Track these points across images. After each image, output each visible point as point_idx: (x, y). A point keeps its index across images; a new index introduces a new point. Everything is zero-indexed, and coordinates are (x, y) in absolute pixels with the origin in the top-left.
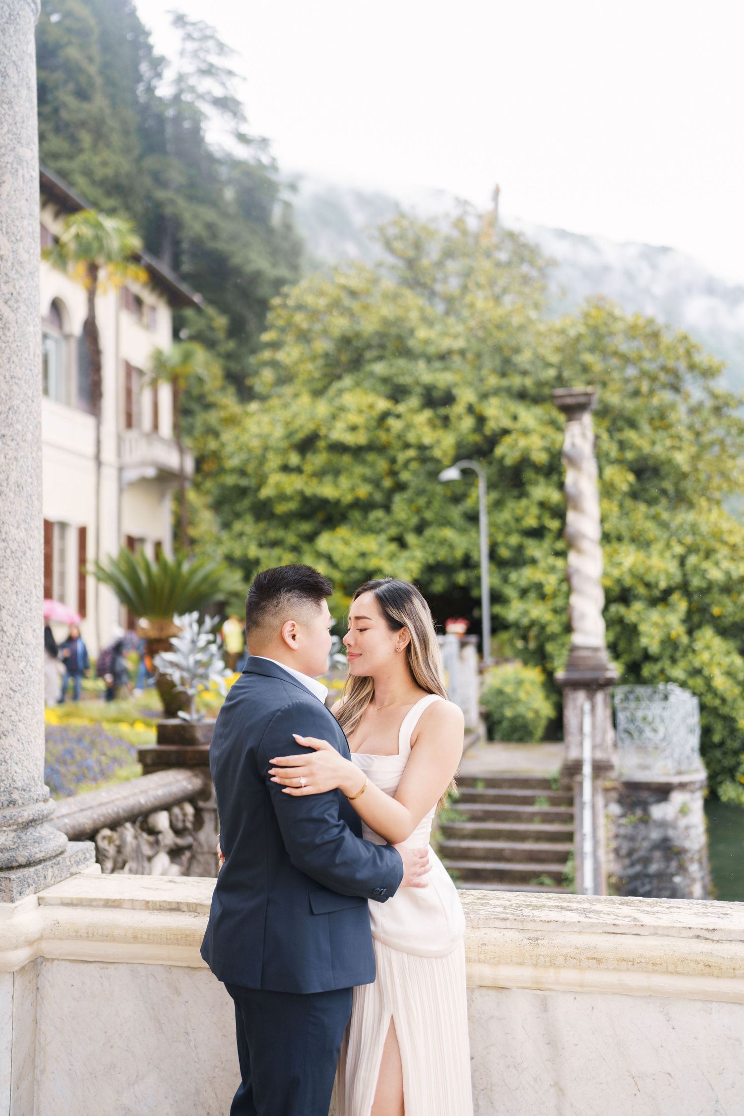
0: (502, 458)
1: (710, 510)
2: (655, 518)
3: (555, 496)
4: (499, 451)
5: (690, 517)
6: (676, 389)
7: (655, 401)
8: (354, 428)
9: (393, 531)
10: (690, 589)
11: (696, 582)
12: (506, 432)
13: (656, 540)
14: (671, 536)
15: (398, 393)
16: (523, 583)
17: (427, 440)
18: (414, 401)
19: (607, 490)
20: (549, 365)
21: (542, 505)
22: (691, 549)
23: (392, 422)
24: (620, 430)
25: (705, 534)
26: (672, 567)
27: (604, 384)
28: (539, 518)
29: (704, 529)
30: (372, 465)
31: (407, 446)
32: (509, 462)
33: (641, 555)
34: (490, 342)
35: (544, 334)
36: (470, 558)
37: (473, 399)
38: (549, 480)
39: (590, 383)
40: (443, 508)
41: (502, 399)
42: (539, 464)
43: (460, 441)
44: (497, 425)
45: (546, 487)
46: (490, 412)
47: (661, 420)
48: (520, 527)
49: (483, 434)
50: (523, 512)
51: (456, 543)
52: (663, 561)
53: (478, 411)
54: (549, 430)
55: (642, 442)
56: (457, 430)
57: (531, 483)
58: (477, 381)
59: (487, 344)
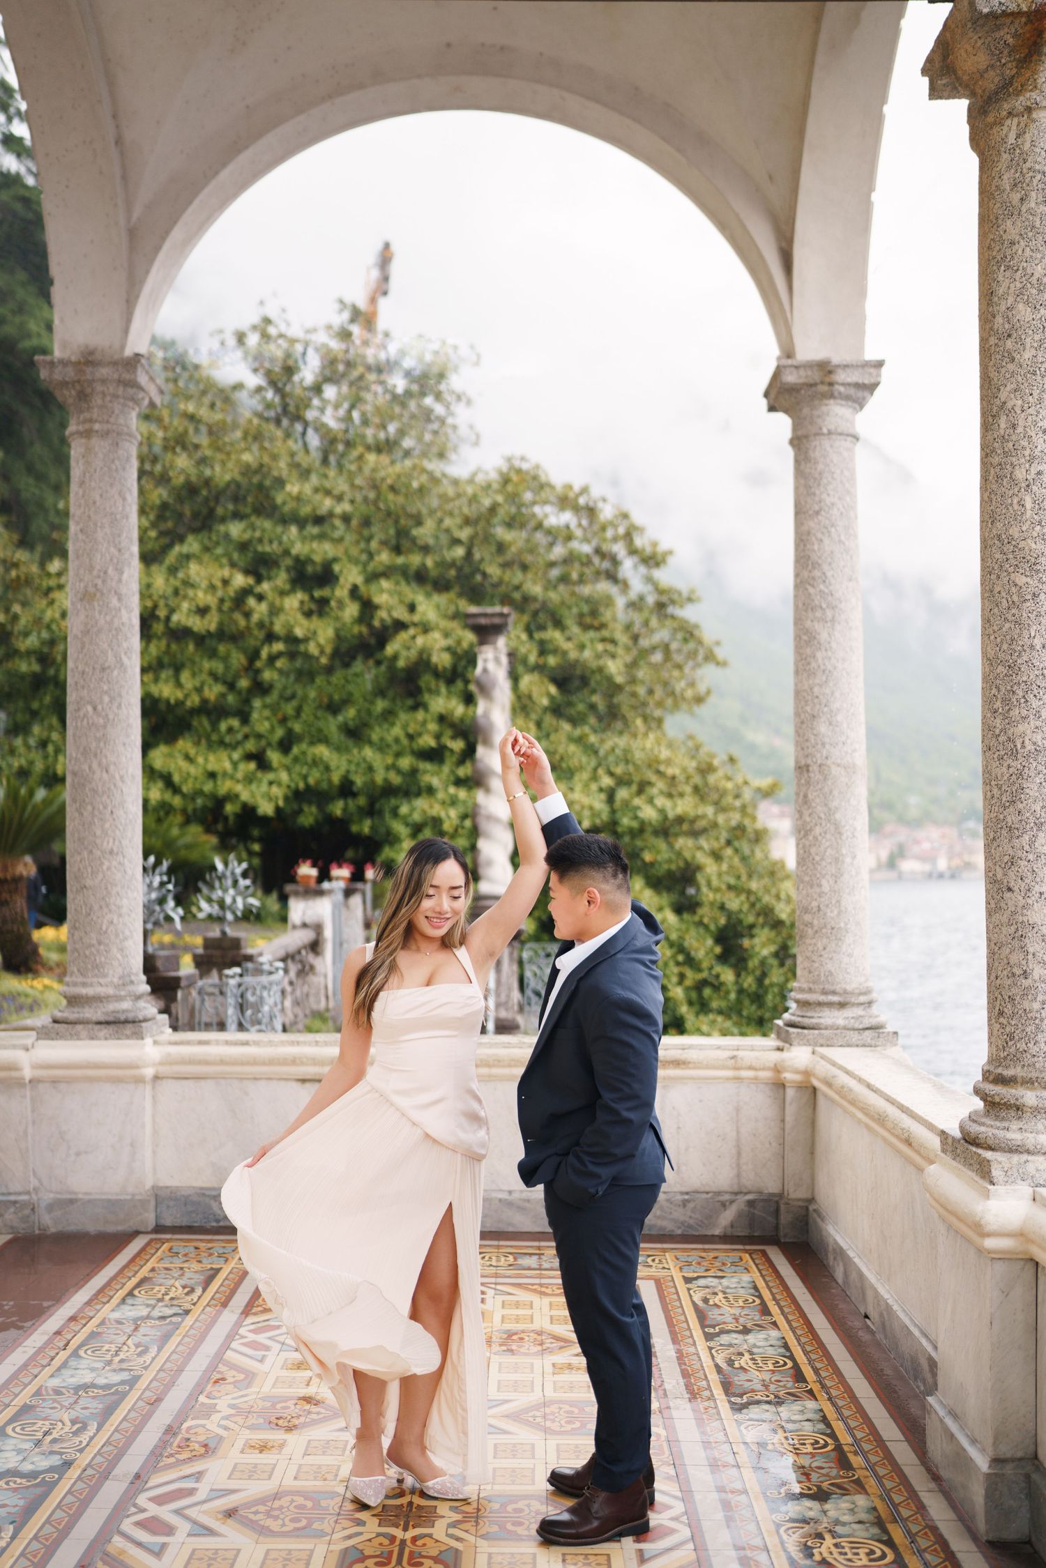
0: (395, 657)
1: (647, 733)
2: (580, 740)
3: (459, 710)
4: (390, 649)
5: (623, 741)
6: (613, 578)
7: (586, 590)
9: (251, 746)
10: (620, 829)
11: (626, 821)
12: (400, 626)
13: (581, 768)
14: (598, 766)
15: (259, 566)
16: (417, 817)
17: (299, 632)
18: (282, 578)
19: (522, 706)
21: (442, 719)
22: (622, 781)
23: (251, 602)
24: (542, 628)
25: (639, 762)
26: (599, 803)
27: (525, 567)
28: (438, 737)
29: (639, 756)
30: (225, 659)
31: (271, 637)
32: (401, 663)
34: (382, 506)
35: (452, 500)
36: (352, 783)
37: (359, 580)
38: (453, 689)
39: (506, 565)
40: (317, 718)
41: (397, 583)
42: (440, 667)
43: (342, 633)
44: (390, 616)
45: (448, 697)
46: (381, 599)
47: (592, 618)
48: (415, 746)
49: (370, 626)
50: (418, 728)
51: (333, 764)
52: (588, 796)
53: (365, 595)
54: (454, 625)
55: (567, 646)
56: (337, 619)
57: (430, 691)
58: (364, 557)
59: (379, 509)
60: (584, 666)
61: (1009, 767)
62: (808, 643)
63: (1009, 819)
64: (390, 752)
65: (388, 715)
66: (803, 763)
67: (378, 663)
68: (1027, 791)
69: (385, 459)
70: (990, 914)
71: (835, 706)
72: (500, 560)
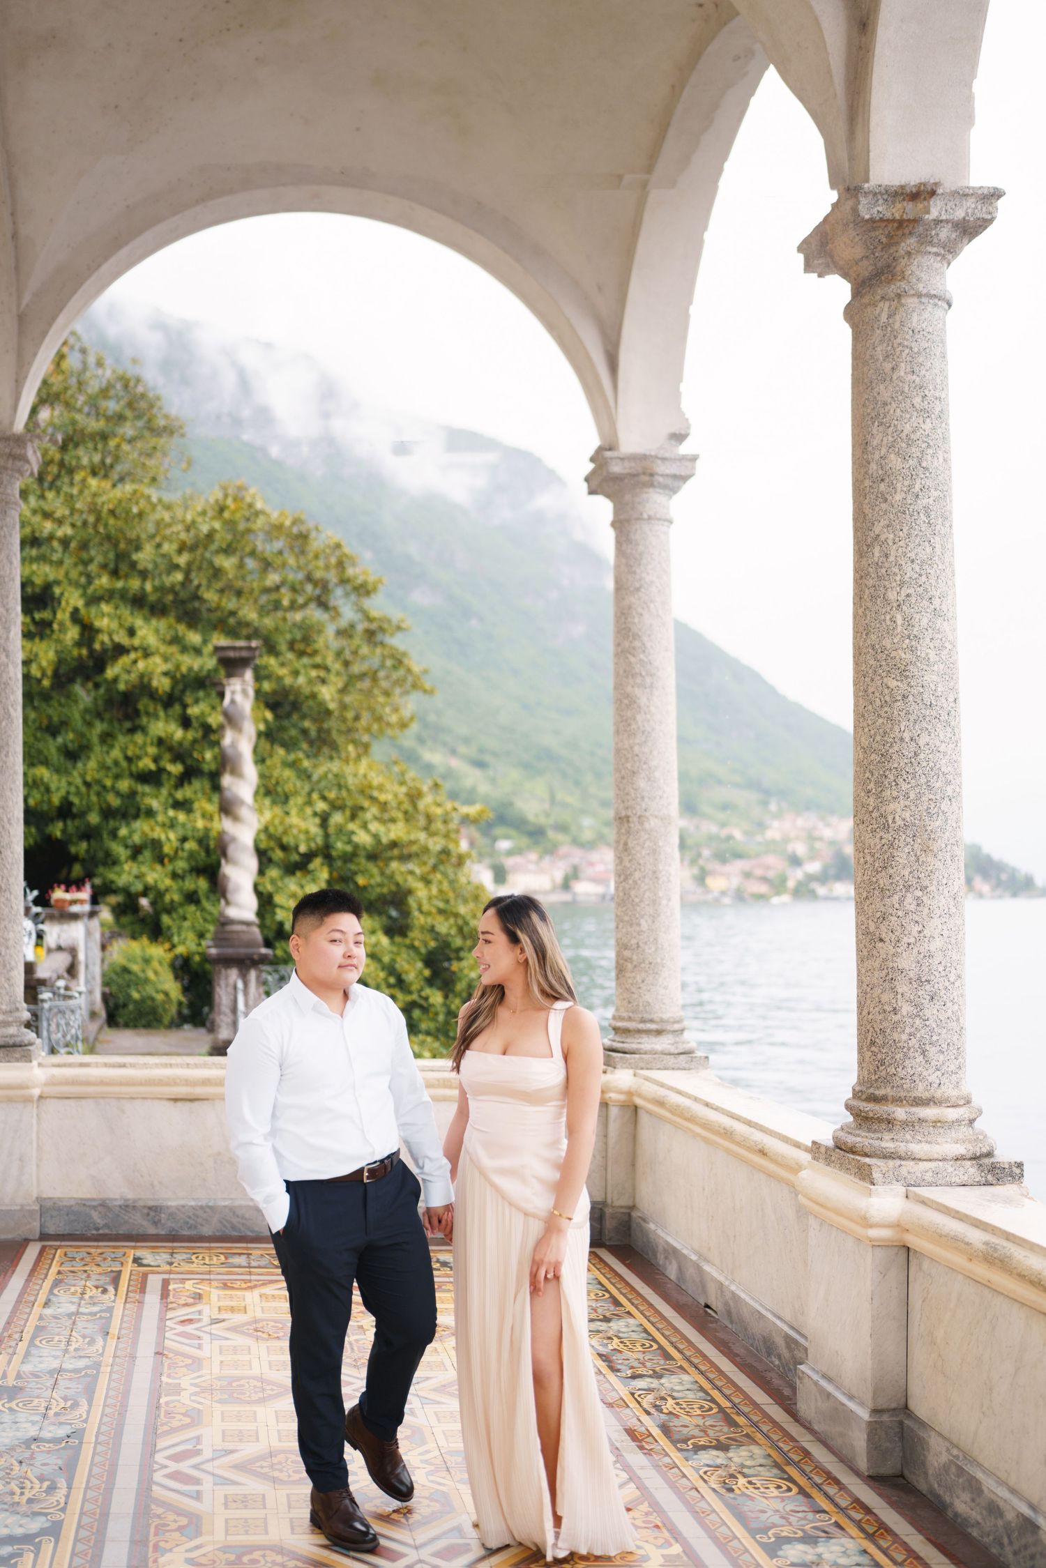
0: (116, 680)
1: (359, 758)
2: (293, 765)
3: (178, 734)
4: (110, 673)
5: (335, 766)
6: (323, 604)
7: (298, 616)
10: (334, 853)
11: (339, 845)
12: (120, 650)
13: (296, 793)
14: (312, 791)
16: (137, 839)
20: (177, 567)
21: (160, 742)
22: (336, 806)
25: (352, 787)
26: (313, 827)
27: (239, 593)
28: (157, 760)
29: (351, 781)
32: (122, 687)
33: (278, 810)
34: (101, 530)
35: (170, 525)
36: (71, 804)
37: (80, 603)
38: (171, 712)
39: (222, 591)
40: (36, 739)
41: (116, 608)
42: (160, 691)
43: (63, 656)
44: (111, 640)
45: (167, 721)
46: (102, 623)
47: (303, 643)
48: (134, 769)
49: (91, 651)
50: (138, 752)
51: (53, 786)
52: (304, 819)
53: (86, 621)
54: (174, 649)
55: (283, 672)
56: (58, 641)
57: (147, 714)
58: (83, 580)
59: (97, 532)
60: (298, 691)
61: (881, 838)
62: (628, 706)
63: (881, 882)
64: (110, 774)
65: (106, 738)
66: (623, 814)
67: (97, 686)
68: (897, 859)
69: (106, 484)
70: (861, 960)
71: (654, 763)
72: (219, 585)
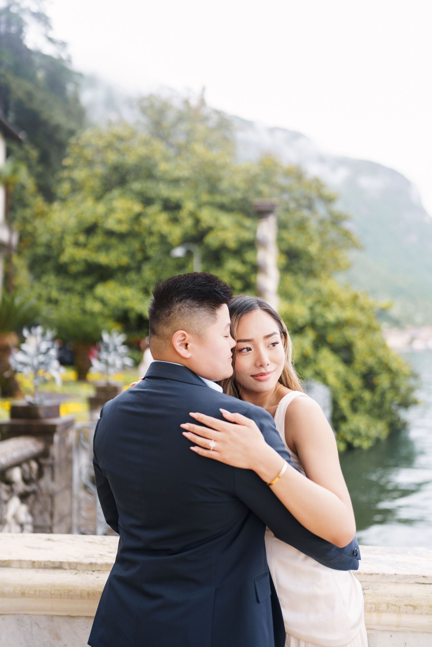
0: (209, 244)
2: (297, 285)
4: (207, 239)
6: (310, 208)
7: (299, 215)
8: (120, 222)
10: (316, 325)
11: (319, 322)
12: (211, 229)
13: (296, 296)
17: (165, 231)
18: (157, 207)
20: (238, 190)
21: (232, 273)
22: (317, 302)
23: (143, 220)
25: (325, 294)
30: (130, 245)
32: (213, 247)
37: (194, 208)
38: (236, 258)
41: (211, 209)
43: (186, 232)
44: (206, 224)
45: (235, 262)
46: (204, 217)
49: (198, 229)
53: (196, 215)
54: (239, 228)
56: (183, 226)
57: (225, 259)
59: (201, 176)
67: (202, 246)
